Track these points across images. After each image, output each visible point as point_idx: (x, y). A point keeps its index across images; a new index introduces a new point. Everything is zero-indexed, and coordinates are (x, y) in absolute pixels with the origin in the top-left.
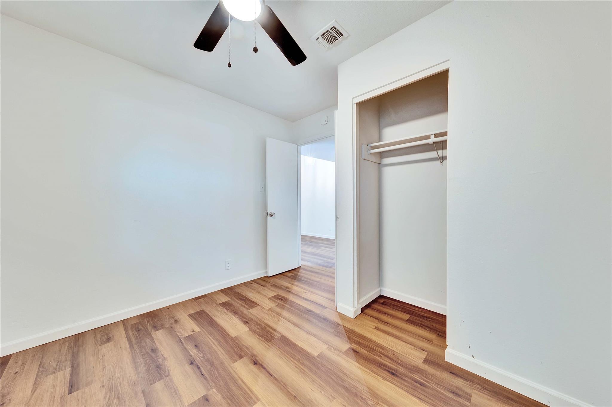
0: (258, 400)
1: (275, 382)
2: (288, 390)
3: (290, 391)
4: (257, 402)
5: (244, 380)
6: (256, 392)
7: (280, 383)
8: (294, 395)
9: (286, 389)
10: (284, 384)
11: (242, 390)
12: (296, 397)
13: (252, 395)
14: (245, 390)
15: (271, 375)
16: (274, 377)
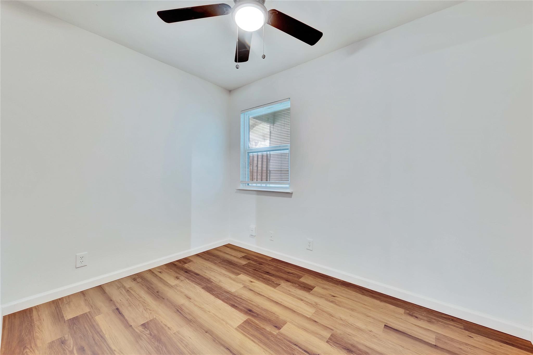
0: (236, 329)
1: (223, 343)
2: (211, 337)
3: (210, 336)
4: (237, 328)
5: (253, 343)
6: (239, 334)
7: (219, 342)
8: (207, 334)
9: (213, 337)
10: (214, 341)
11: (252, 335)
12: (206, 332)
13: (242, 332)
14: (249, 334)
15: (228, 349)
16: (224, 346)
